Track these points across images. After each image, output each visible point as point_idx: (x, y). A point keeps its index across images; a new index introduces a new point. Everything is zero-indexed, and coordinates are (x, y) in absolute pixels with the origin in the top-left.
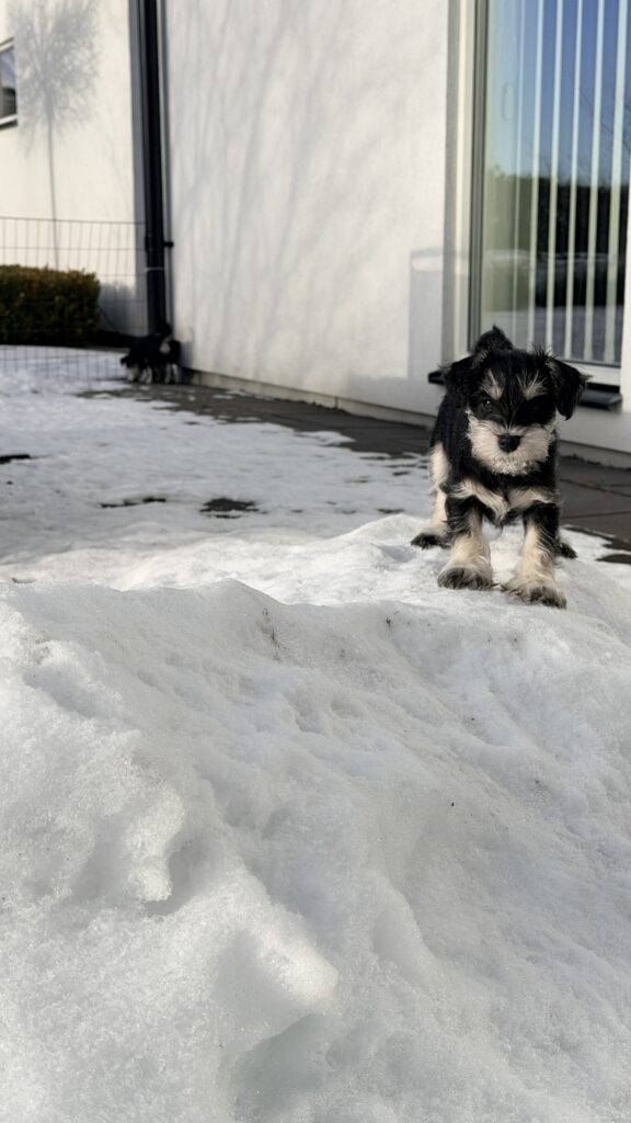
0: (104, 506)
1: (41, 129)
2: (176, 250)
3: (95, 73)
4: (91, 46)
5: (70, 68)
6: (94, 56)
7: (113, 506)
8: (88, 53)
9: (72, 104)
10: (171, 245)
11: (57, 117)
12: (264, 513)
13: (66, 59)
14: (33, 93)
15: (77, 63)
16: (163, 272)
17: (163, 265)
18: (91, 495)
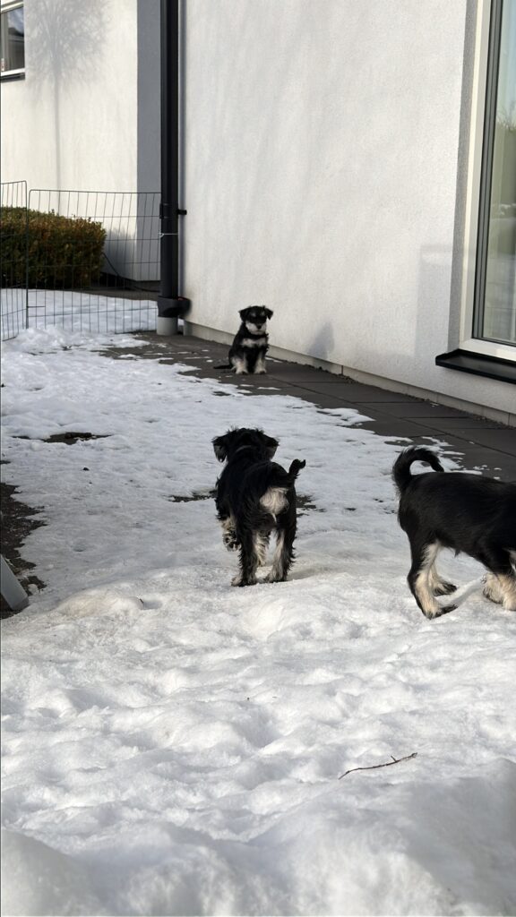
0: (178, 499)
1: (47, 86)
2: (188, 218)
3: (103, 40)
4: (100, 15)
5: (78, 33)
6: (102, 24)
7: (186, 499)
8: (96, 21)
9: (79, 64)
10: (185, 212)
11: (64, 75)
12: (322, 510)
13: (75, 25)
14: (41, 51)
15: (86, 29)
16: (177, 236)
17: (177, 232)
18: (162, 486)
